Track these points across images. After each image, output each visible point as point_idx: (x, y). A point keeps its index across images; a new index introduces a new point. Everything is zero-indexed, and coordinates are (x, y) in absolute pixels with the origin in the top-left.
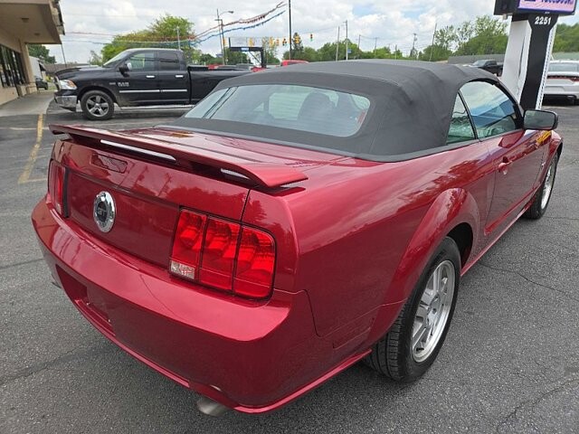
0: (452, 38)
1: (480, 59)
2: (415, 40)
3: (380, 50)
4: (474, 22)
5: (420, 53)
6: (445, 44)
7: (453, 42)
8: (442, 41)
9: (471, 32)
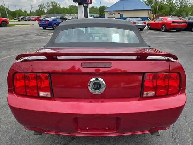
0: (44, 8)
1: (58, 15)
2: (32, 7)
3: (18, 11)
4: (50, 3)
5: (34, 12)
6: (43, 10)
7: (45, 9)
8: (41, 9)
9: (50, 6)
